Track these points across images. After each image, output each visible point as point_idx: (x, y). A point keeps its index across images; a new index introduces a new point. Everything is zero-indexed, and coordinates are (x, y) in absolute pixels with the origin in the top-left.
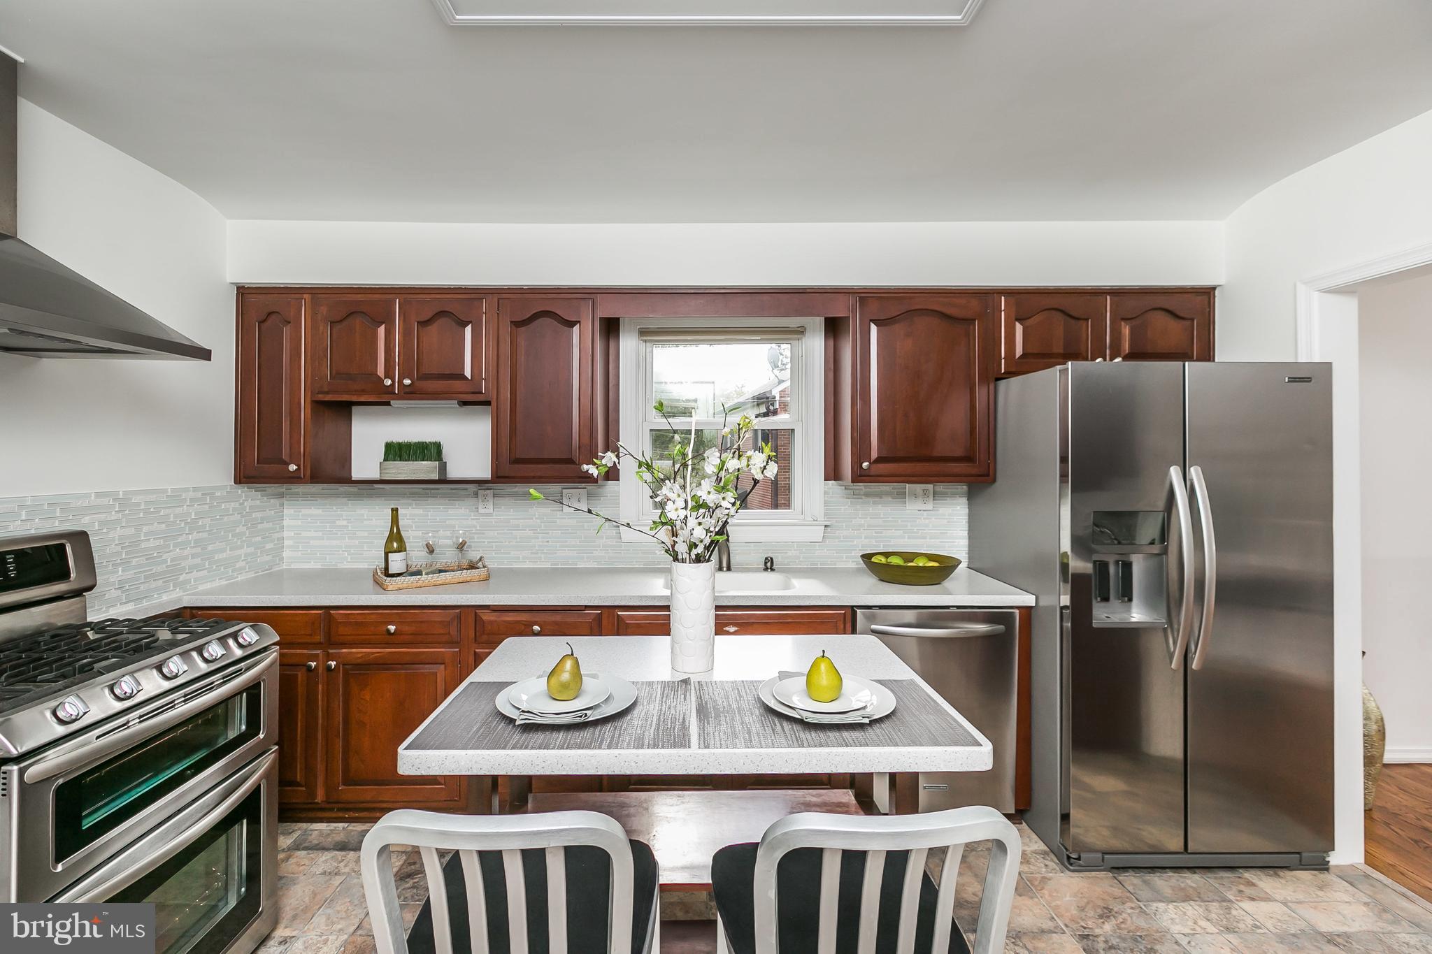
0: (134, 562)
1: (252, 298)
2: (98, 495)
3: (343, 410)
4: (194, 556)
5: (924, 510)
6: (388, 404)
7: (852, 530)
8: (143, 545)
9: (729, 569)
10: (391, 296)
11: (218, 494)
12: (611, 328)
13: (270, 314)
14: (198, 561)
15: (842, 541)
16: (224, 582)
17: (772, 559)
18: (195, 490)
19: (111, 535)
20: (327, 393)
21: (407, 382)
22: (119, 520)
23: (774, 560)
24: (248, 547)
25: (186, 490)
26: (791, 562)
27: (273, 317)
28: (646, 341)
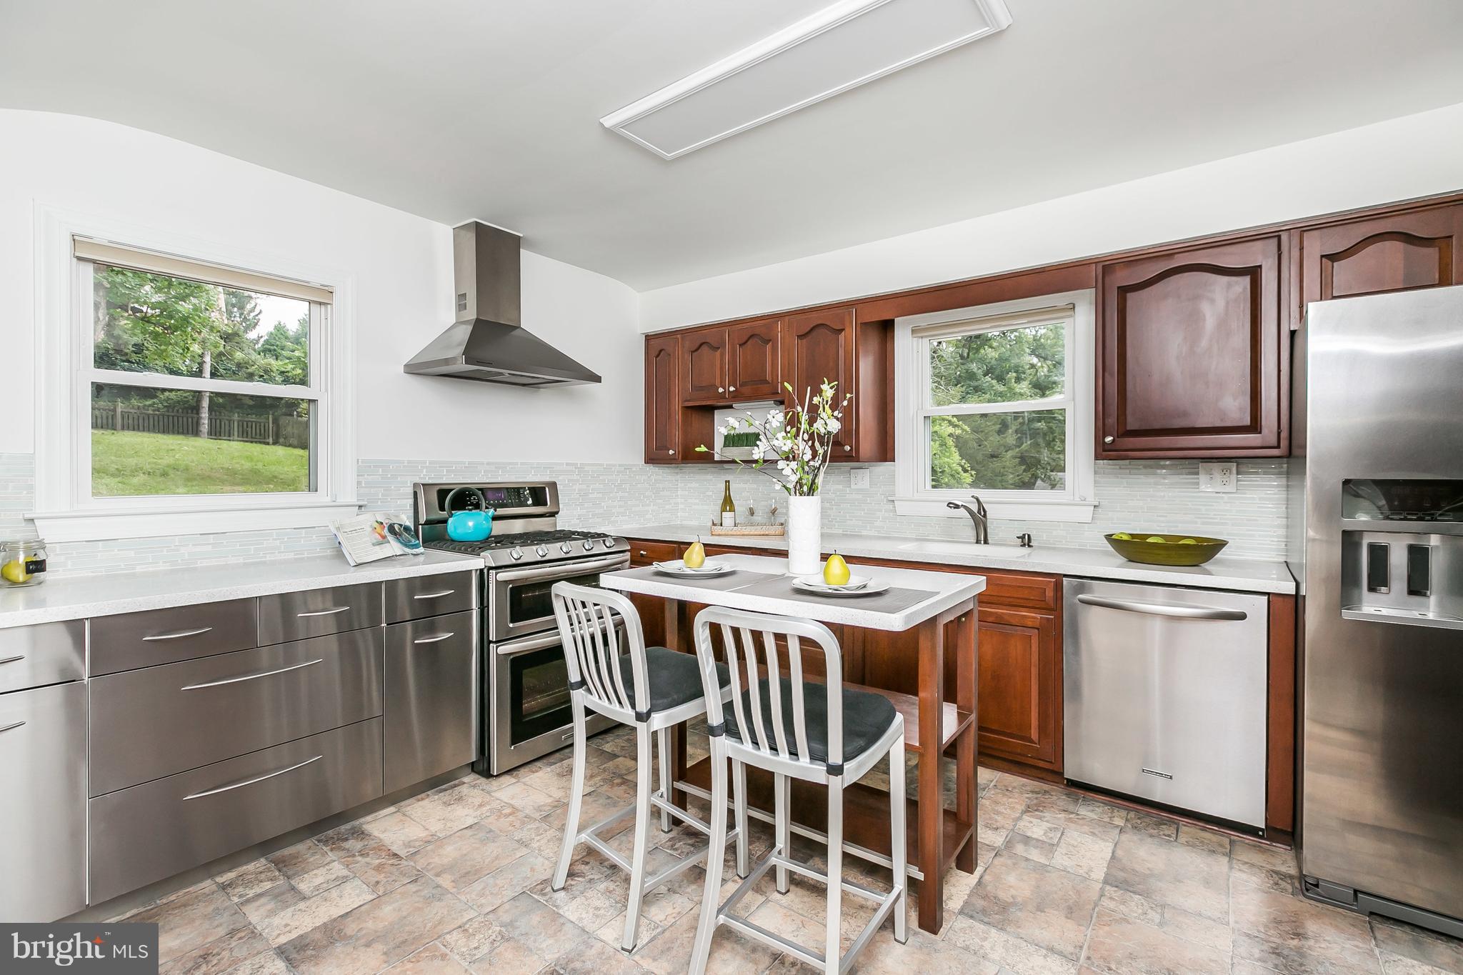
0: (586, 505)
1: (652, 342)
2: (567, 464)
3: (709, 410)
4: (620, 507)
5: (1223, 493)
6: (731, 407)
7: (1129, 512)
8: (591, 496)
9: (986, 542)
10: (723, 328)
11: (634, 469)
12: (886, 327)
13: (661, 351)
14: (622, 510)
15: (1115, 524)
16: (638, 526)
17: (1029, 535)
18: (620, 465)
19: (574, 488)
20: (689, 401)
21: (732, 389)
22: (578, 480)
23: (1032, 536)
24: (653, 505)
25: (614, 465)
26: (1057, 541)
27: (663, 351)
28: (919, 337)
